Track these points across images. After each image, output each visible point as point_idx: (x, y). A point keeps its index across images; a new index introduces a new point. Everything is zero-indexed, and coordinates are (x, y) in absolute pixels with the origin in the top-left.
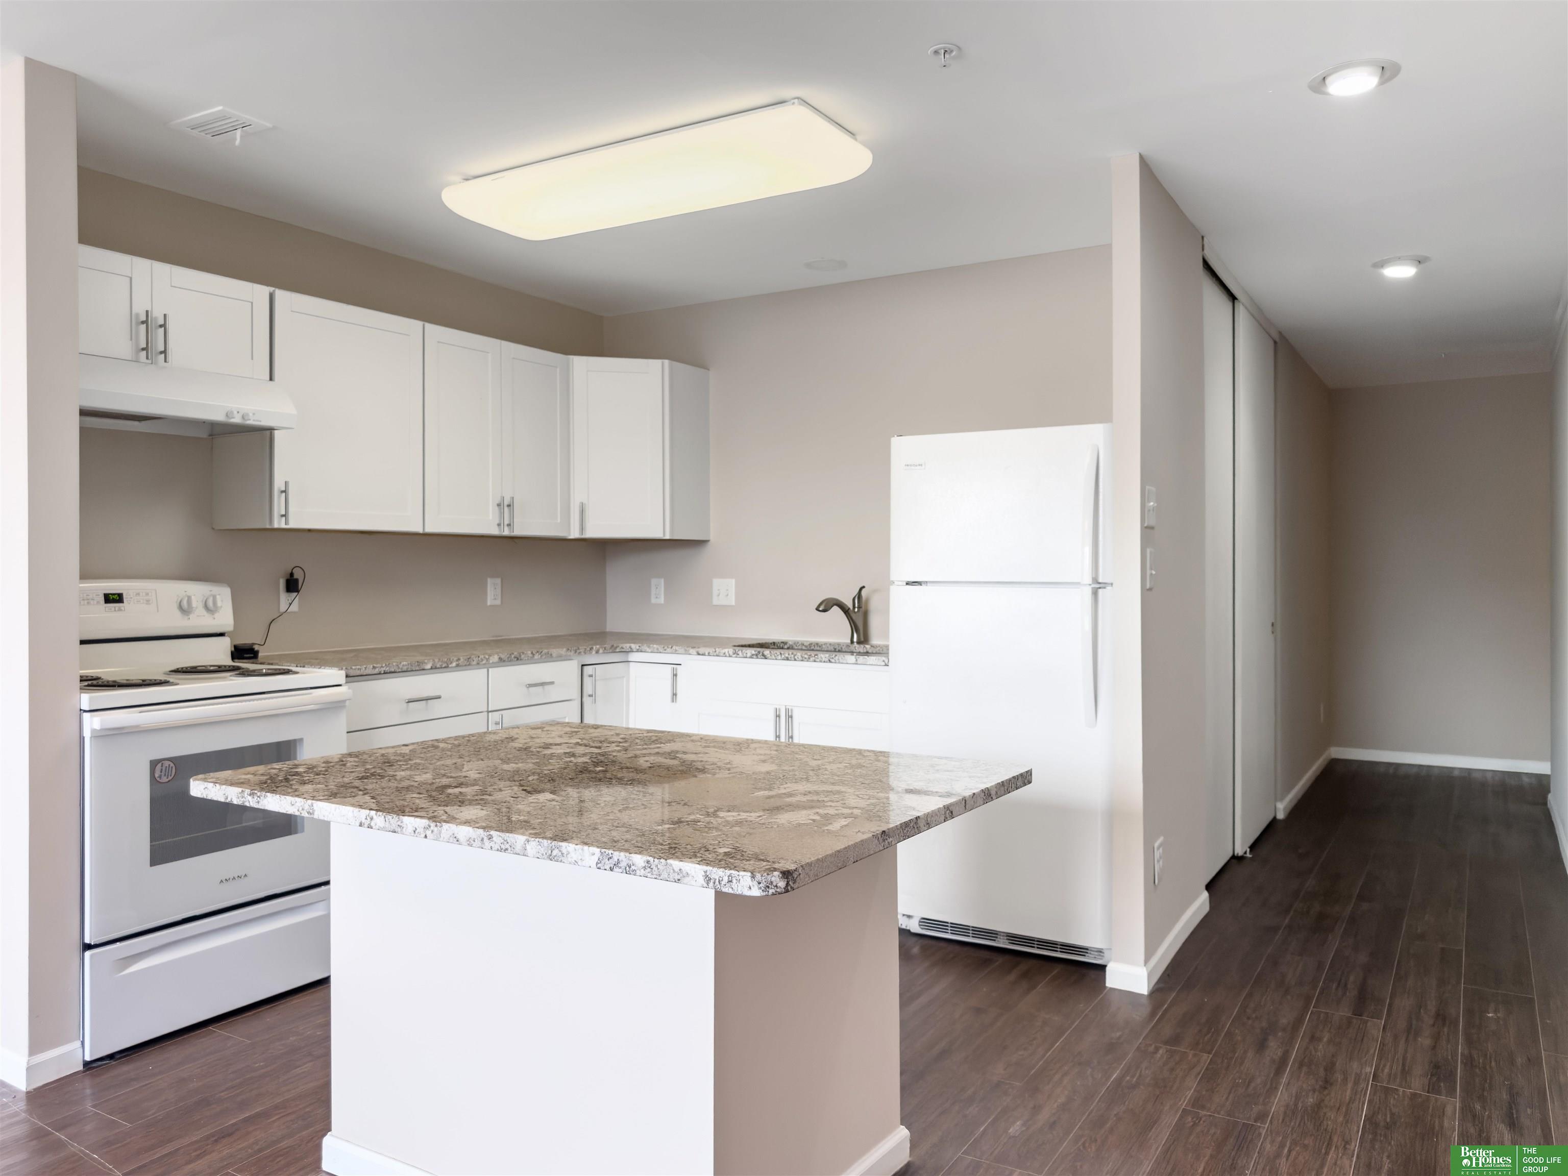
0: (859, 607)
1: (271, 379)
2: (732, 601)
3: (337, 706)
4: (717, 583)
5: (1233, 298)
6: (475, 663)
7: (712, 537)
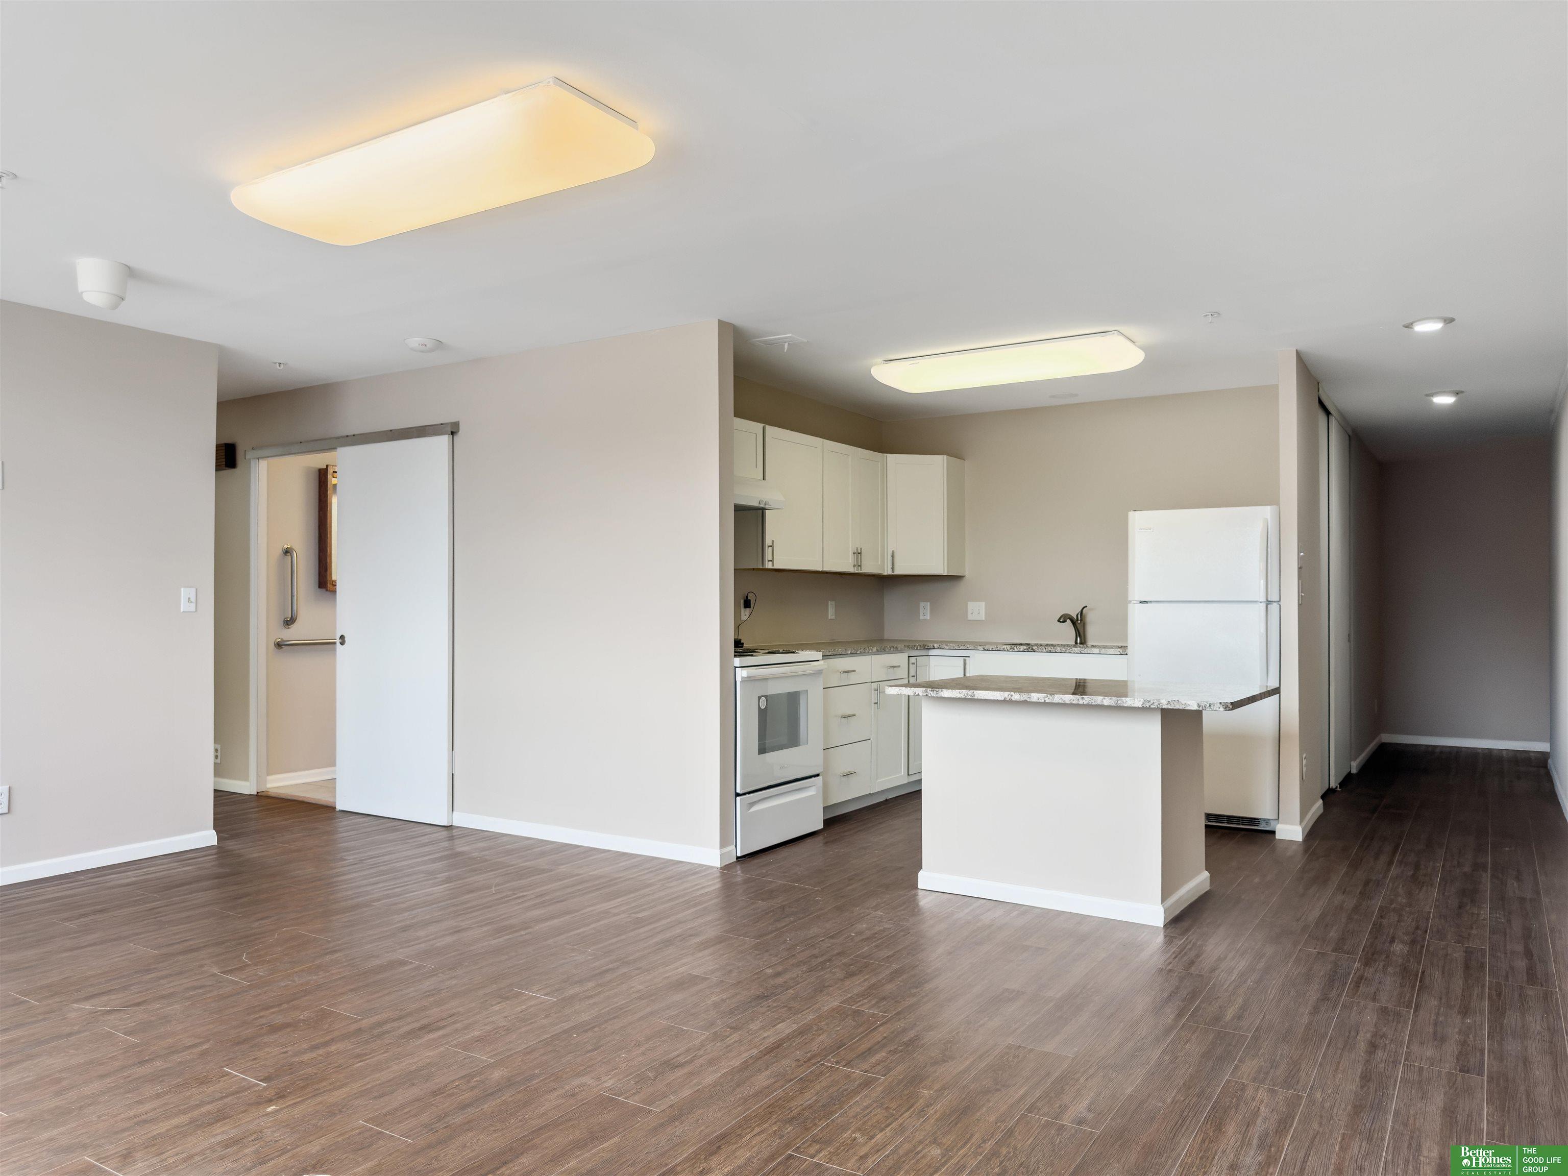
0: (1081, 620)
1: (764, 479)
2: (982, 617)
3: (819, 673)
4: (971, 606)
5: (1328, 413)
6: (867, 651)
7: (967, 574)
